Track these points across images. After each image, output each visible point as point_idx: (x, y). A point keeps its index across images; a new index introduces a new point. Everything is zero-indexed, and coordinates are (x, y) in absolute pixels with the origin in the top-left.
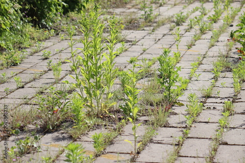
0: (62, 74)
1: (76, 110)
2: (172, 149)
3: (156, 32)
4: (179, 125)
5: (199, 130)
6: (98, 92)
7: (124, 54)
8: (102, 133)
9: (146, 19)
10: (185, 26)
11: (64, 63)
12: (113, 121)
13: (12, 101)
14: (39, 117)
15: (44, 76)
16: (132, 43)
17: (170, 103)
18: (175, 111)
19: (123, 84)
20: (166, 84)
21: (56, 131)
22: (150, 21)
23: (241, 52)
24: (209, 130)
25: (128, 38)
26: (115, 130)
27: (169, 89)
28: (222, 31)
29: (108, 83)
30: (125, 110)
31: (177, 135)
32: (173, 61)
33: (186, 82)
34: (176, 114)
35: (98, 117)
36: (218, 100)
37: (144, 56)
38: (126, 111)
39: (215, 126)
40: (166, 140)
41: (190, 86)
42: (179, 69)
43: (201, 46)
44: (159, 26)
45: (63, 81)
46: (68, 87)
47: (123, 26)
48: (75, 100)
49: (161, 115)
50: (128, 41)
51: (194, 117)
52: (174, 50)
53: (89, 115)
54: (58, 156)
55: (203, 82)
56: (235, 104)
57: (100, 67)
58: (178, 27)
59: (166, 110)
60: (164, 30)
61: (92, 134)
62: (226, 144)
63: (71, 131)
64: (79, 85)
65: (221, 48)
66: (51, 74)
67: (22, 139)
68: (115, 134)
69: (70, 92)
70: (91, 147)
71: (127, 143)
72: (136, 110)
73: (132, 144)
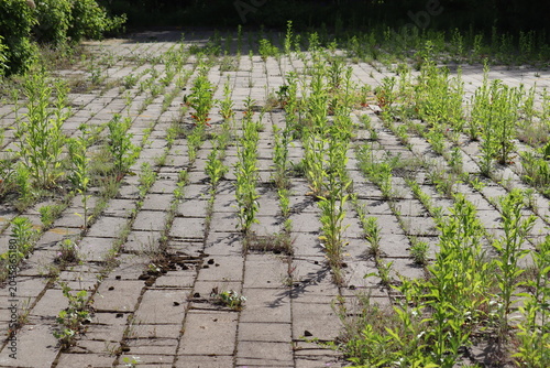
0: (5, 141)
1: (22, 181)
2: (124, 222)
3: (105, 96)
4: (132, 197)
5: (153, 201)
6: (44, 162)
7: (70, 119)
8: (49, 205)
9: (93, 81)
10: (135, 89)
11: (7, 129)
12: (61, 193)
16: (80, 107)
17: (121, 172)
18: (128, 181)
19: (71, 152)
20: (118, 153)
22: (98, 84)
23: (195, 117)
24: (163, 202)
25: (75, 102)
26: (63, 202)
27: (120, 157)
28: (175, 95)
29: (55, 152)
30: (73, 181)
31: (130, 206)
32: (124, 126)
33: (138, 151)
34: (128, 184)
35: (45, 188)
36: (172, 169)
37: (93, 122)
38: (75, 181)
39: (169, 197)
40: (118, 213)
41: (142, 155)
42: (131, 135)
43: (153, 111)
44: (107, 89)
45: (7, 149)
46: (11, 155)
47: (69, 89)
48: (20, 170)
49: (112, 186)
50: (74, 106)
51: (147, 187)
52: (124, 114)
53: (35, 186)
54: (3, 231)
55: (156, 150)
56: (190, 174)
57: (46, 134)
58: (127, 91)
59: (118, 181)
60: (113, 93)
61: (39, 207)
62: (182, 216)
63: (16, 203)
64: (23, 154)
65: (173, 114)
68: (62, 206)
69: (14, 161)
70: (38, 221)
71: (76, 216)
72: (86, 181)
73: (82, 217)
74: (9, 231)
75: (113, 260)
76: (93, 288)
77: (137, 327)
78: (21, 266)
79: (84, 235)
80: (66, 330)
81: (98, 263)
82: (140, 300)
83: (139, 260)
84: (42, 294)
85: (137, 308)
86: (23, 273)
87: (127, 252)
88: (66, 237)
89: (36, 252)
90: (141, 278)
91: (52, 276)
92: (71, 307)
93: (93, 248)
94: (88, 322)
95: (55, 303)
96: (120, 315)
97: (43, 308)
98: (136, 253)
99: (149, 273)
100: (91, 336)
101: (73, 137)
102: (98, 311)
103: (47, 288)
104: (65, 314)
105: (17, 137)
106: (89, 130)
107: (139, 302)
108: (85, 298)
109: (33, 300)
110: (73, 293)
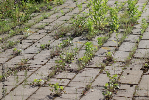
0: (83, 9)
1: (89, 26)
2: (134, 45)
4: (137, 34)
5: (147, 36)
6: (99, 18)
8: (101, 37)
11: (83, 4)
12: (106, 31)
13: (60, 22)
14: (72, 29)
15: (74, 10)
17: (133, 23)
18: (136, 27)
19: (111, 13)
20: (132, 14)
21: (80, 36)
26: (108, 35)
27: (133, 16)
29: (104, 13)
31: (137, 38)
33: (140, 13)
34: (136, 28)
35: (100, 29)
38: (113, 27)
40: (131, 40)
41: (142, 15)
42: (138, 7)
45: (83, 12)
46: (85, 15)
48: (89, 21)
49: (129, 29)
51: (144, 29)
53: (95, 28)
54: (81, 48)
55: (148, 13)
57: (100, 6)
59: (132, 26)
61: (97, 37)
63: (87, 36)
64: (90, 14)
66: (77, 9)
67: (65, 39)
68: (107, 37)
69: (86, 17)
70: (96, 44)
71: (113, 42)
72: (118, 26)
73: (116, 42)
74: (84, 48)
75: (129, 61)
76: (120, 73)
77: (139, 91)
78: (89, 63)
79: (116, 50)
80: (108, 92)
81: (122, 62)
82: (141, 79)
83: (141, 61)
84: (97, 76)
85: (139, 82)
86: (89, 66)
87: (135, 58)
88: (109, 51)
89: (96, 57)
90: (141, 69)
91: (102, 68)
92: (110, 82)
93: (120, 56)
94: (117, 88)
95: (103, 80)
96: (132, 86)
97: (98, 82)
98: (139, 58)
99: (145, 67)
100: (119, 95)
101: (112, 7)
102: (122, 84)
103: (100, 73)
104: (108, 85)
105: (88, 7)
106: (119, 4)
107: (141, 80)
108: (117, 78)
109: (94, 78)
110: (111, 76)
